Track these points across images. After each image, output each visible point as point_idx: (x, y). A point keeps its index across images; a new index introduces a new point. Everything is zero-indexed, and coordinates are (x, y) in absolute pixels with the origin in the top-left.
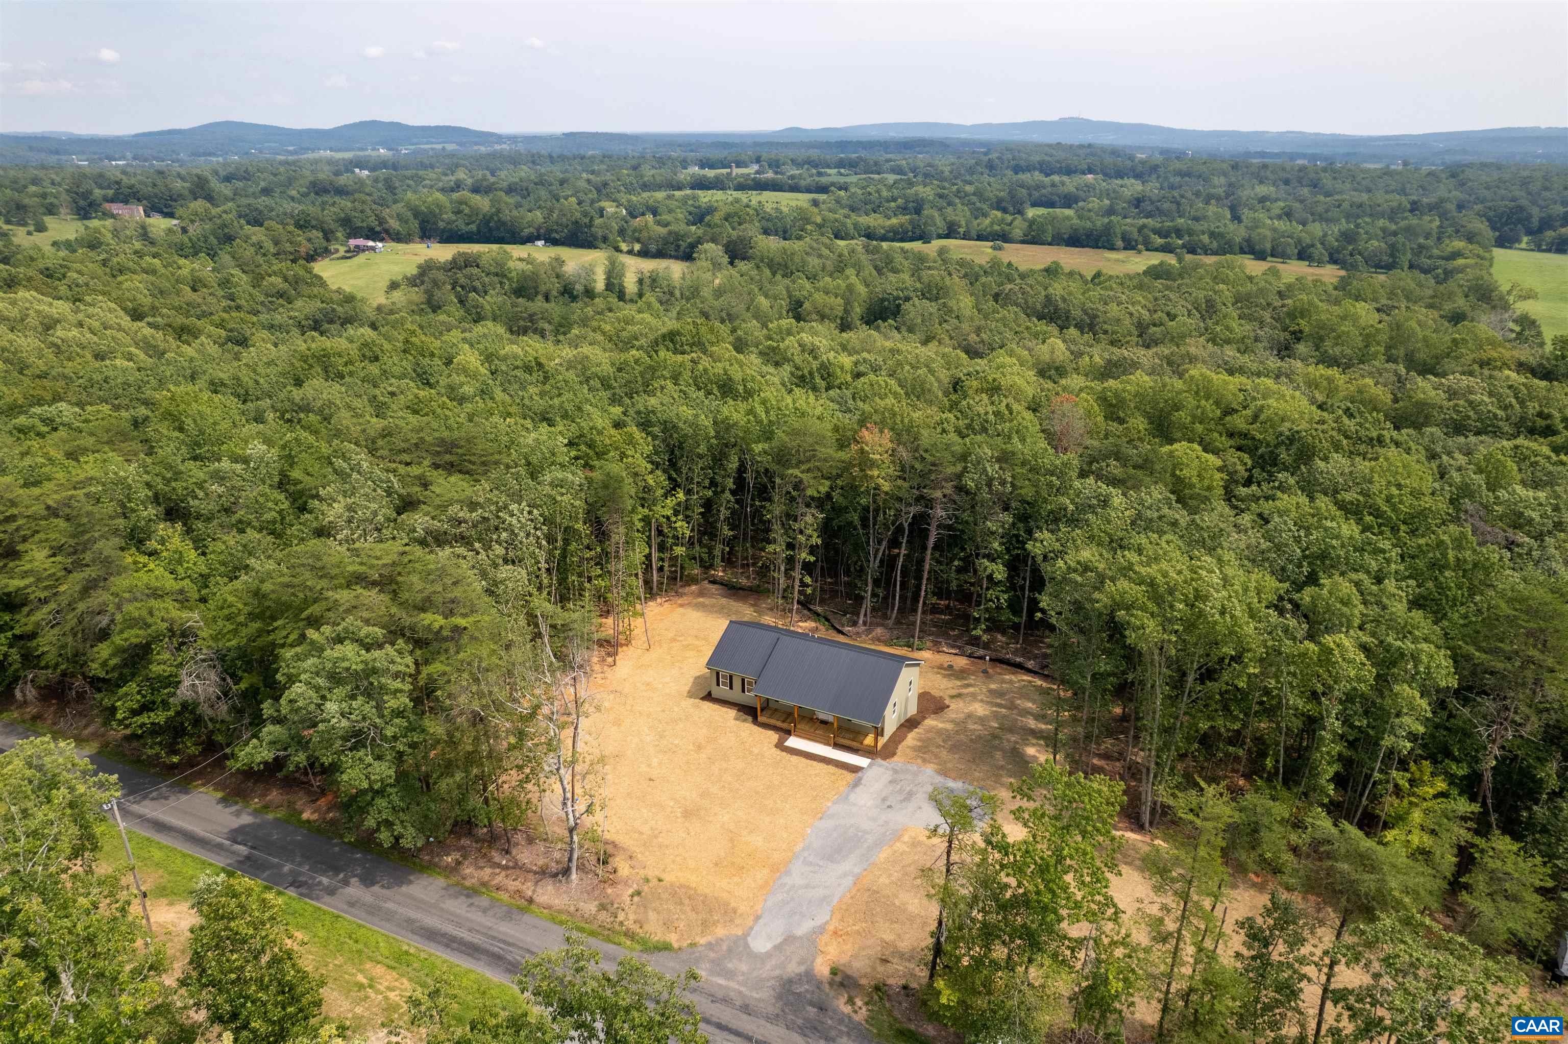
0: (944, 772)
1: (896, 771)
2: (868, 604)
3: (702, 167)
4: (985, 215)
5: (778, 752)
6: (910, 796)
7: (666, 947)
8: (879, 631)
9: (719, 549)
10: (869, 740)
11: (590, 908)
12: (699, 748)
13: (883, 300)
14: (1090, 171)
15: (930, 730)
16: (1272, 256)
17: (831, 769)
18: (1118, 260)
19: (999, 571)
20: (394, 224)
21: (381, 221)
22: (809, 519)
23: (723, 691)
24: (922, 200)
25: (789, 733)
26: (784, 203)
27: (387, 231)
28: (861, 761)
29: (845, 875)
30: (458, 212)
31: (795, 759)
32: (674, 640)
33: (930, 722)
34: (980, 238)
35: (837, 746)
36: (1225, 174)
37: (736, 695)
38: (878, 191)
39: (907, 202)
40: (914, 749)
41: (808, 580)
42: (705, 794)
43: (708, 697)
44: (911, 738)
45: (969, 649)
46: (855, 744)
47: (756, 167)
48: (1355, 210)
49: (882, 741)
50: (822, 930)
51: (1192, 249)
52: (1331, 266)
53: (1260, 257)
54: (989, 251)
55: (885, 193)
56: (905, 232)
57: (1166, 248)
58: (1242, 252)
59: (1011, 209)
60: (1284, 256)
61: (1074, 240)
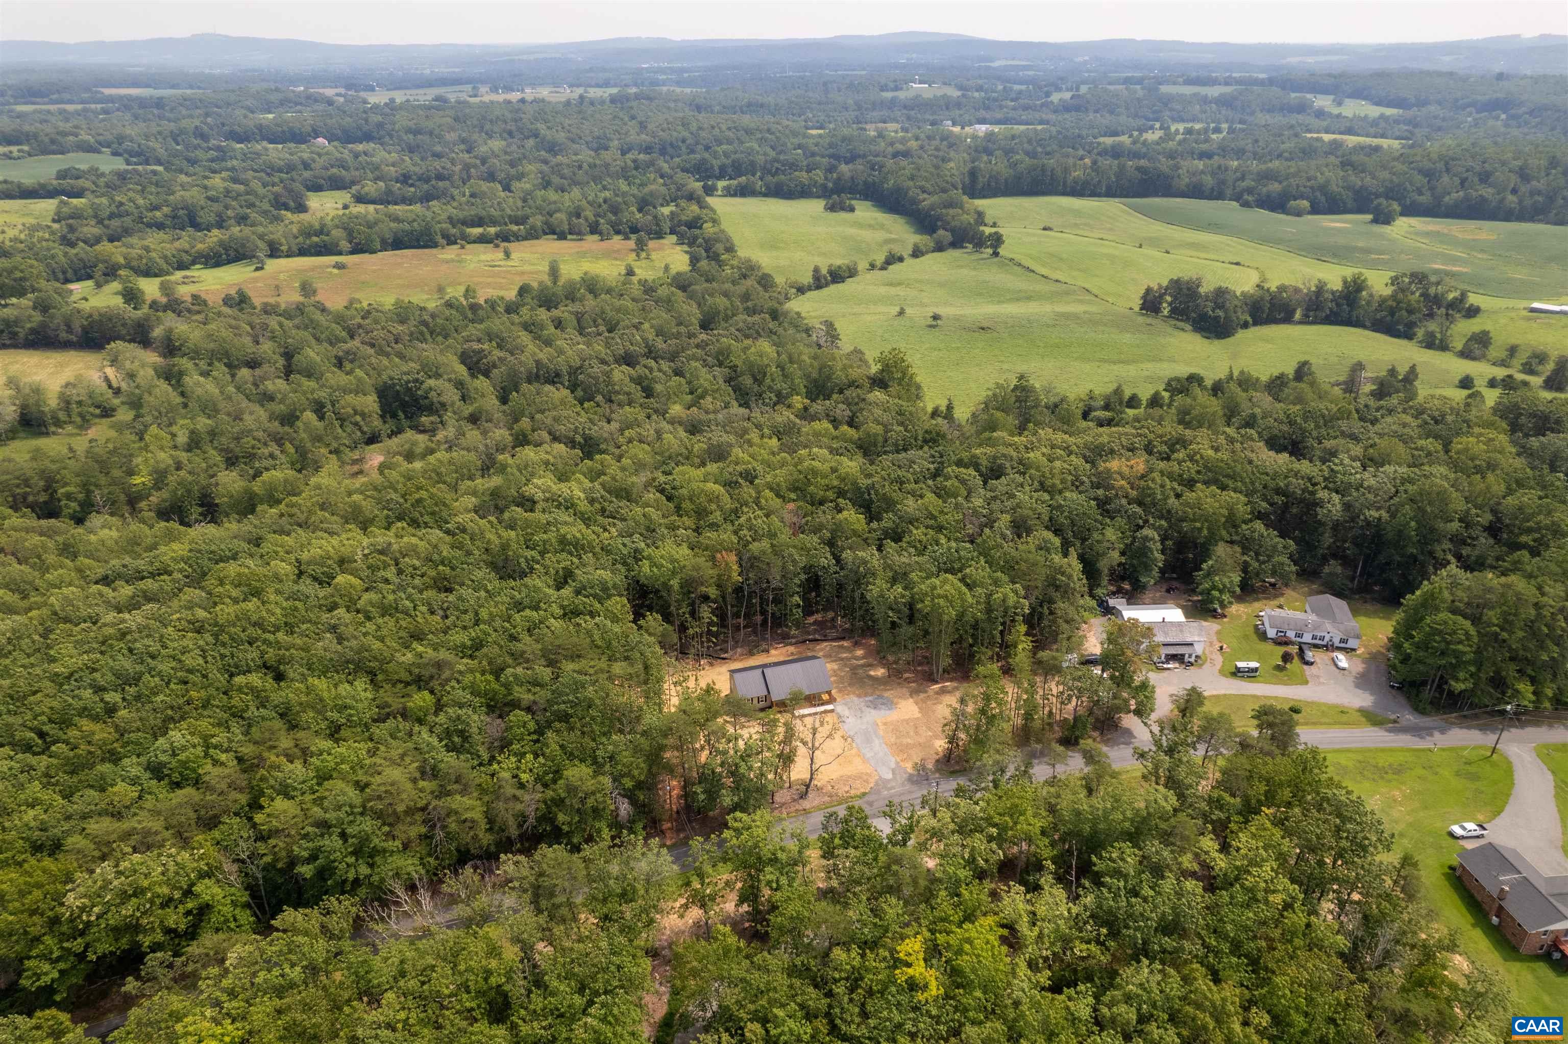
0: (859, 696)
1: (844, 704)
6: (861, 710)
7: (864, 794)
10: (822, 699)
11: (827, 799)
13: (394, 385)
16: (571, 233)
22: (705, 609)
28: (829, 707)
35: (815, 706)
46: (820, 702)
50: (895, 762)
51: (505, 237)
52: (617, 238)
53: (562, 237)
54: (336, 271)
55: (141, 202)
56: (218, 255)
57: (482, 240)
58: (546, 234)
59: (292, 204)
60: (579, 233)
61: (398, 243)
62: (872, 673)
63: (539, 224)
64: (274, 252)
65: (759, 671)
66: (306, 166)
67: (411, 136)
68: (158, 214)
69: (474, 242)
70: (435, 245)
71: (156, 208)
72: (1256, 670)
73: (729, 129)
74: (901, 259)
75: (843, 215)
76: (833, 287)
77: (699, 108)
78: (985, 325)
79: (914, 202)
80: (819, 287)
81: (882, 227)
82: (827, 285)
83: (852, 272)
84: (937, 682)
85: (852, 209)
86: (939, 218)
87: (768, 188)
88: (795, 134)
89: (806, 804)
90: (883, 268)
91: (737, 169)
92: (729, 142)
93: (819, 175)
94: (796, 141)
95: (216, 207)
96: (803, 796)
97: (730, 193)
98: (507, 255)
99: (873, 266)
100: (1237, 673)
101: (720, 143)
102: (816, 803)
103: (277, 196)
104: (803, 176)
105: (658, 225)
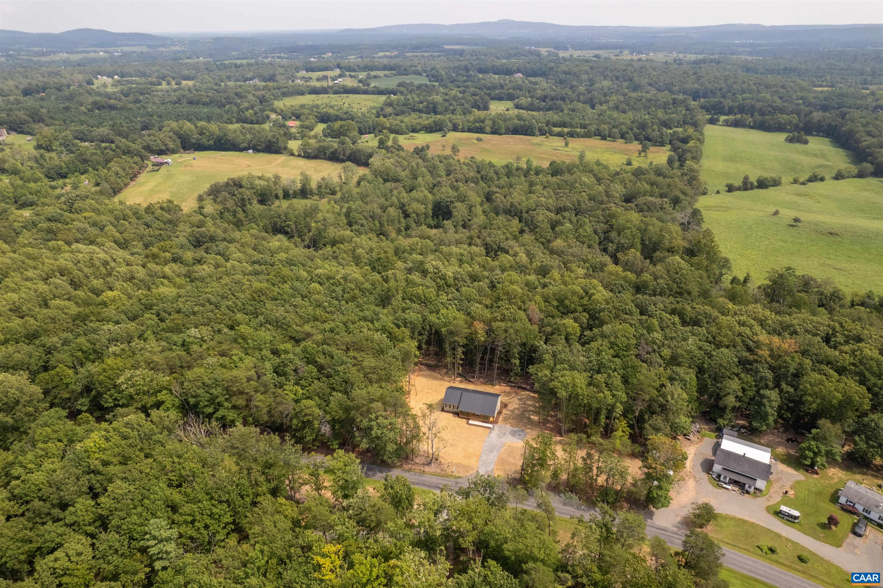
3: (307, 71)
6: (505, 434)
7: (460, 477)
8: (481, 380)
10: (491, 419)
11: (439, 471)
13: (441, 202)
14: (519, 71)
16: (609, 136)
18: (537, 144)
19: (517, 362)
23: (447, 408)
24: (437, 103)
26: (363, 103)
28: (490, 426)
34: (470, 130)
37: (452, 409)
38: (413, 98)
47: (338, 72)
50: (493, 469)
51: (572, 135)
52: (636, 142)
53: (604, 138)
54: (476, 142)
55: (416, 99)
56: (431, 127)
57: (559, 135)
58: (595, 135)
59: (482, 106)
60: (614, 137)
61: (516, 131)
62: (532, 417)
63: (593, 129)
64: (455, 129)
65: (460, 392)
66: (502, 87)
67: (564, 75)
68: (421, 105)
69: (555, 135)
70: (533, 135)
71: (421, 102)
72: (796, 518)
73: (755, 84)
74: (822, 179)
75: (798, 146)
76: (756, 191)
77: (748, 70)
78: (833, 231)
79: (858, 141)
80: (745, 189)
81: (823, 156)
82: (752, 189)
83: (776, 183)
84: (562, 436)
85: (806, 142)
86: (871, 155)
87: (755, 122)
88: (802, 89)
89: (427, 469)
90: (803, 184)
91: (742, 110)
92: (751, 92)
93: (794, 118)
94: (801, 94)
95: (447, 104)
96: (429, 464)
97: (727, 124)
98: (567, 144)
99: (795, 181)
100: (779, 514)
101: (743, 92)
102: (431, 470)
103: (476, 101)
104: (783, 118)
105: (662, 138)
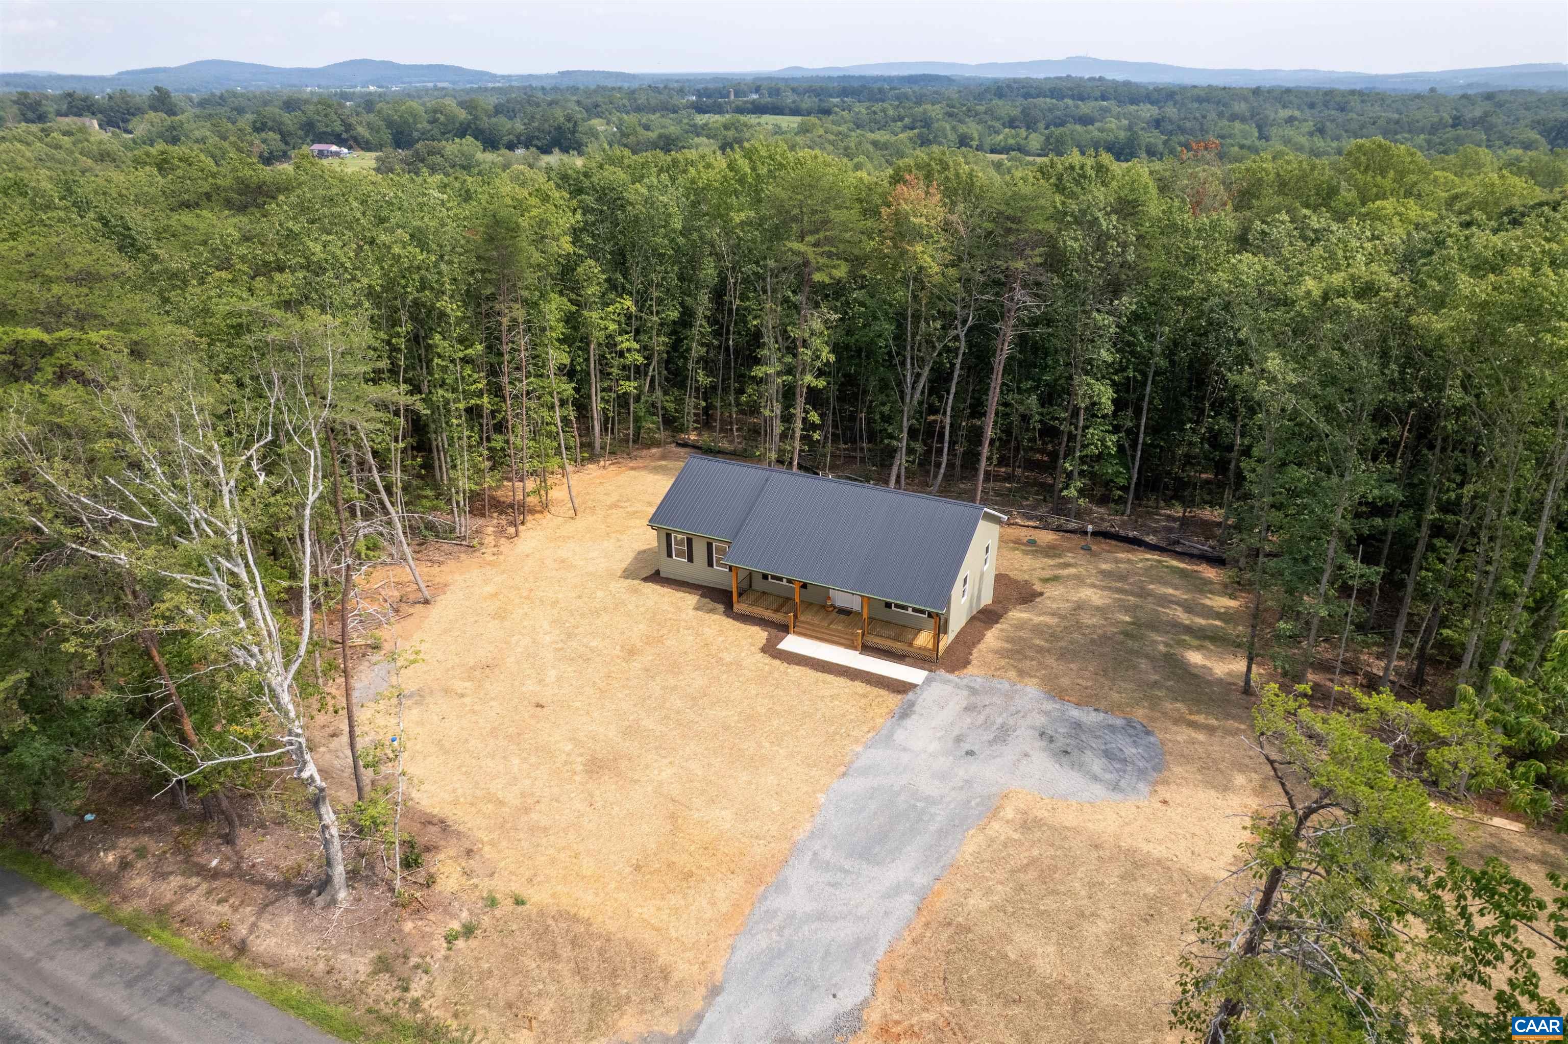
0: (1057, 692)
1: (973, 691)
2: (901, 460)
4: (998, 133)
5: (767, 659)
9: (692, 405)
12: (631, 652)
15: (1020, 626)
17: (860, 687)
20: (362, 131)
21: (348, 127)
22: (817, 325)
25: (785, 629)
27: (355, 139)
29: (896, 891)
30: (433, 121)
31: (796, 671)
32: (614, 506)
33: (1017, 614)
35: (867, 649)
36: (1246, 99)
39: (914, 121)
40: (1001, 653)
41: (815, 417)
42: (629, 732)
43: (656, 577)
44: (992, 638)
45: (1055, 521)
46: (898, 646)
48: (1392, 126)
49: (946, 641)
